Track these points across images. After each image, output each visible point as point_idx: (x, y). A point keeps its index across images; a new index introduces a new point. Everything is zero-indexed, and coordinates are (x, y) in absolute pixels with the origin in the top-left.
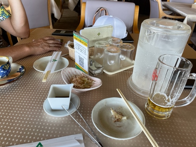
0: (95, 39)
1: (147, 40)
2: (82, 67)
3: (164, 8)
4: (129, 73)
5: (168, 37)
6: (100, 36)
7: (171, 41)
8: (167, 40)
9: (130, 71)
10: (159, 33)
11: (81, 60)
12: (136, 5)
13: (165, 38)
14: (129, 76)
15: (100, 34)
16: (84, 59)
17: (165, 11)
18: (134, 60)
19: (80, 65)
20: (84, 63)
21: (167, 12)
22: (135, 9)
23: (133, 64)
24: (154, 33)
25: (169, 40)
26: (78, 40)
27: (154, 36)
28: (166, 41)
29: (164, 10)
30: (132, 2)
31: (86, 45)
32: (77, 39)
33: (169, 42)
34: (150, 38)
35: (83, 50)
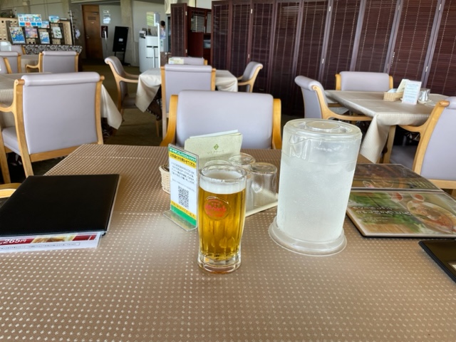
0: (210, 155)
1: (295, 151)
2: (184, 207)
3: (331, 102)
4: (270, 216)
5: (325, 145)
6: (219, 149)
7: (331, 150)
8: (325, 149)
9: (273, 212)
10: (311, 140)
11: (183, 194)
12: (275, 97)
13: (321, 146)
14: (272, 221)
15: (218, 147)
16: (190, 192)
17: (335, 109)
18: (277, 192)
19: (180, 205)
20: (189, 198)
21: (338, 109)
22: (274, 104)
23: (277, 201)
24: (304, 139)
25: (328, 150)
26: (179, 158)
27: (304, 144)
28: (323, 151)
29: (330, 106)
30: (268, 93)
31: (194, 166)
32: (175, 157)
33: (329, 152)
34: (298, 147)
35: (187, 175)
